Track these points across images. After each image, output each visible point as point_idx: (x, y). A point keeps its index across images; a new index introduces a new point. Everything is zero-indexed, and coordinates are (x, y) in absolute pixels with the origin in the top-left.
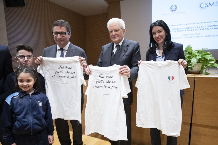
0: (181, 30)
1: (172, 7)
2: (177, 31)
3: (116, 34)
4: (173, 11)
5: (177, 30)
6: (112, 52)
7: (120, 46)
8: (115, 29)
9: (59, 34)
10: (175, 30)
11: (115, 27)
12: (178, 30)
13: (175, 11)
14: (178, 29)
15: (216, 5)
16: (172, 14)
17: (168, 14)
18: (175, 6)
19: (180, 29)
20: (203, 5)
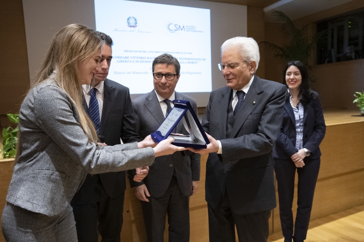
0: (146, 60)
1: (130, 19)
2: (141, 62)
3: (231, 73)
4: (131, 26)
5: (140, 60)
6: (230, 107)
7: (244, 93)
8: (229, 63)
9: (164, 77)
10: (138, 60)
11: (230, 58)
12: (142, 60)
13: (135, 28)
14: (141, 58)
15: (187, 31)
16: (130, 31)
17: (124, 31)
18: (134, 20)
19: (144, 58)
20: (172, 27)
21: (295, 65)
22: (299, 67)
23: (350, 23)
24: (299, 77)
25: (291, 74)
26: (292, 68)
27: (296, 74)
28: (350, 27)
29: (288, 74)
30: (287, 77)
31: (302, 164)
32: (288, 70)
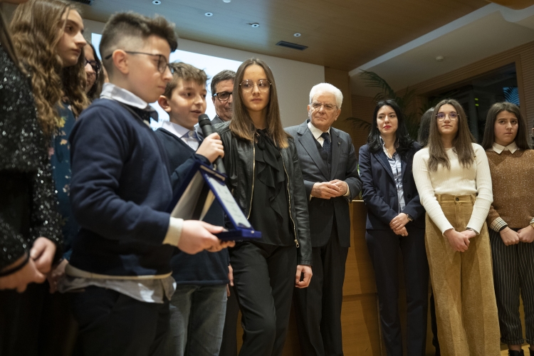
21: (388, 104)
22: (393, 107)
23: (477, 99)
24: (395, 120)
25: (384, 117)
26: (385, 109)
27: (391, 116)
28: (477, 105)
29: (381, 118)
30: (379, 121)
31: (403, 231)
32: (380, 112)
